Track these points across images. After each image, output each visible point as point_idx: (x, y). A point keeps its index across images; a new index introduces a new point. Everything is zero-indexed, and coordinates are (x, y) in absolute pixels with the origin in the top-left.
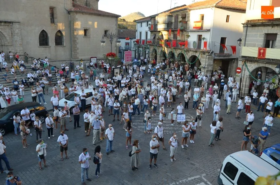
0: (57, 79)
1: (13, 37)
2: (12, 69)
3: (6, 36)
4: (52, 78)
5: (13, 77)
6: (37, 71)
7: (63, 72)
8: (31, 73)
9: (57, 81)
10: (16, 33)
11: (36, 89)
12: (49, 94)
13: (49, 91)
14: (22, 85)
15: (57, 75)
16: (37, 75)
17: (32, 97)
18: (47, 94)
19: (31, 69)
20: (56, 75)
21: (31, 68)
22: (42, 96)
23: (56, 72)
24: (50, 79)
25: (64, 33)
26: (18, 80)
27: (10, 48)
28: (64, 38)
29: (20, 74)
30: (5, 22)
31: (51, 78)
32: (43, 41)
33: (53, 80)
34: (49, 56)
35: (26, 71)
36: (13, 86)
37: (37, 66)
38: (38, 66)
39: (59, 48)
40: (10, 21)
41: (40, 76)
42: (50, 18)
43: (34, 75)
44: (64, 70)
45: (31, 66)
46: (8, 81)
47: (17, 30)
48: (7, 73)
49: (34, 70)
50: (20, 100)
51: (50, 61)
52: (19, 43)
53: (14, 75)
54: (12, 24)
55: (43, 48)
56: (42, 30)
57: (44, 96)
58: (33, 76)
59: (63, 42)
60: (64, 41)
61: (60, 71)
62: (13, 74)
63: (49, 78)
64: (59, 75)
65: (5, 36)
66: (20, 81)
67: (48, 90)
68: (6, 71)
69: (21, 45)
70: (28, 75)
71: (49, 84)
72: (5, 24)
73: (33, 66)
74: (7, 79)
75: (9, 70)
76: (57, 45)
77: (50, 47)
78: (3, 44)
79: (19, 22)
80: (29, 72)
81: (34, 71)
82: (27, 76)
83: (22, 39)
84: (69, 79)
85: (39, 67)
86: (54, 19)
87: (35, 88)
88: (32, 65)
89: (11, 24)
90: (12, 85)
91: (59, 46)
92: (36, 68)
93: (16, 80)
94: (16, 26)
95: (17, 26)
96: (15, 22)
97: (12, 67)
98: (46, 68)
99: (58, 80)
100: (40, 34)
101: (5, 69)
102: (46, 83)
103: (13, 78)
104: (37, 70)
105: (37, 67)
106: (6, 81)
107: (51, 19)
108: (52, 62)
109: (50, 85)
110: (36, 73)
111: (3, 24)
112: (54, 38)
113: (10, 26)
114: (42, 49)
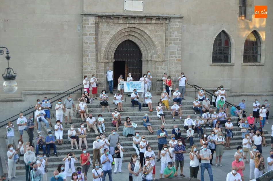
0: (240, 134)
1: (168, 46)
2: (158, 107)
3: (156, 43)
4: (233, 132)
5: (158, 123)
6: (204, 115)
7: (254, 121)
8: (191, 117)
9: (242, 139)
10: (174, 37)
11: (199, 152)
12: (223, 165)
13: (223, 160)
14: (174, 141)
15: (241, 127)
16: (203, 122)
17: (191, 168)
18: (219, 165)
19: (193, 110)
20: (239, 126)
21: (192, 108)
22: (209, 169)
23: (239, 120)
24: (228, 133)
25: (263, 36)
26: (167, 130)
27: (160, 67)
28: (263, 47)
29: (171, 118)
30: (158, 18)
31: (231, 130)
32: (221, 53)
33: (234, 137)
34: (228, 84)
35: (183, 113)
36: (157, 141)
37: (203, 104)
38: (206, 104)
39: (251, 68)
40: (166, 16)
41: (207, 126)
42: (239, 5)
43: (197, 121)
44: (256, 114)
45: (192, 104)
46: (150, 129)
47: (176, 33)
48: (149, 114)
49: (198, 111)
50: (169, 171)
51: (230, 94)
52: (176, 57)
53: (162, 118)
54: (170, 20)
55: (219, 67)
56: (221, 31)
57: (213, 168)
58: (194, 124)
59: (259, 56)
60: (263, 53)
61: (248, 117)
62: (159, 116)
63: (226, 130)
64: (247, 126)
65: (154, 45)
66: (169, 132)
67: (220, 156)
68: (149, 110)
69: (179, 60)
70: (186, 121)
71: (224, 145)
72: (157, 22)
73: (196, 104)
74: (148, 127)
75: (153, 109)
76: (247, 62)
77: (233, 65)
78: (149, 59)
79: (181, 18)
80: (189, 115)
81: (197, 113)
82: (184, 123)
83: (182, 50)
84: (266, 137)
85: (207, 106)
86: (245, 9)
87: (198, 149)
88: (194, 102)
89: (167, 22)
90: (156, 138)
91: (251, 64)
92: (201, 107)
93: (163, 129)
94: (175, 24)
95: (177, 25)
96: (174, 18)
97: (159, 103)
98: (220, 109)
99: (243, 136)
100: (216, 39)
101: (147, 105)
102: (220, 140)
103: (159, 125)
104: (203, 112)
105: (204, 106)
106: (147, 129)
107: (240, 8)
108: (233, 98)
109: (227, 146)
110: (201, 117)
111: (154, 21)
112: (243, 48)
113: (164, 25)
114: (218, 69)
